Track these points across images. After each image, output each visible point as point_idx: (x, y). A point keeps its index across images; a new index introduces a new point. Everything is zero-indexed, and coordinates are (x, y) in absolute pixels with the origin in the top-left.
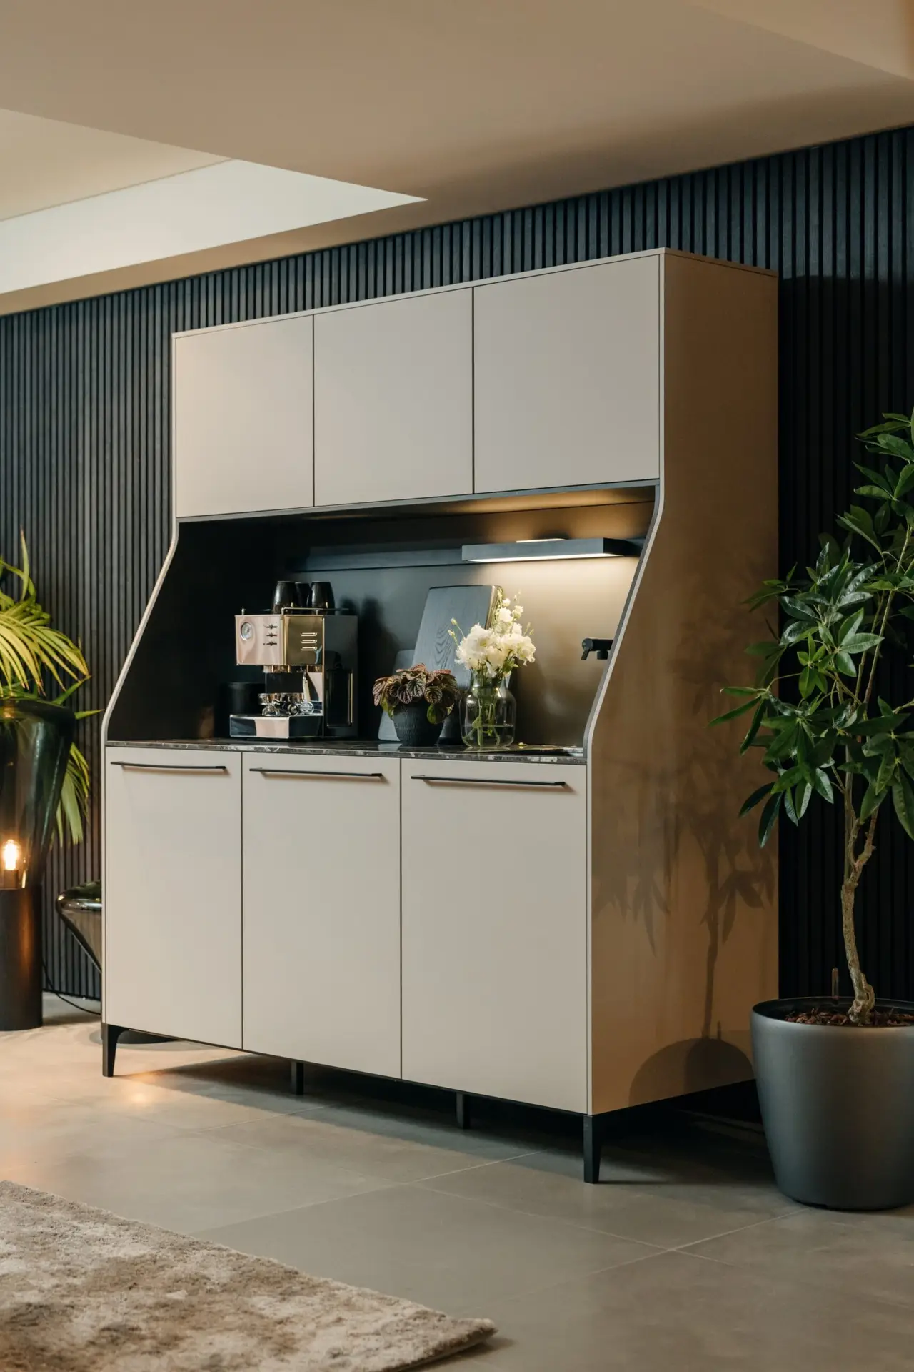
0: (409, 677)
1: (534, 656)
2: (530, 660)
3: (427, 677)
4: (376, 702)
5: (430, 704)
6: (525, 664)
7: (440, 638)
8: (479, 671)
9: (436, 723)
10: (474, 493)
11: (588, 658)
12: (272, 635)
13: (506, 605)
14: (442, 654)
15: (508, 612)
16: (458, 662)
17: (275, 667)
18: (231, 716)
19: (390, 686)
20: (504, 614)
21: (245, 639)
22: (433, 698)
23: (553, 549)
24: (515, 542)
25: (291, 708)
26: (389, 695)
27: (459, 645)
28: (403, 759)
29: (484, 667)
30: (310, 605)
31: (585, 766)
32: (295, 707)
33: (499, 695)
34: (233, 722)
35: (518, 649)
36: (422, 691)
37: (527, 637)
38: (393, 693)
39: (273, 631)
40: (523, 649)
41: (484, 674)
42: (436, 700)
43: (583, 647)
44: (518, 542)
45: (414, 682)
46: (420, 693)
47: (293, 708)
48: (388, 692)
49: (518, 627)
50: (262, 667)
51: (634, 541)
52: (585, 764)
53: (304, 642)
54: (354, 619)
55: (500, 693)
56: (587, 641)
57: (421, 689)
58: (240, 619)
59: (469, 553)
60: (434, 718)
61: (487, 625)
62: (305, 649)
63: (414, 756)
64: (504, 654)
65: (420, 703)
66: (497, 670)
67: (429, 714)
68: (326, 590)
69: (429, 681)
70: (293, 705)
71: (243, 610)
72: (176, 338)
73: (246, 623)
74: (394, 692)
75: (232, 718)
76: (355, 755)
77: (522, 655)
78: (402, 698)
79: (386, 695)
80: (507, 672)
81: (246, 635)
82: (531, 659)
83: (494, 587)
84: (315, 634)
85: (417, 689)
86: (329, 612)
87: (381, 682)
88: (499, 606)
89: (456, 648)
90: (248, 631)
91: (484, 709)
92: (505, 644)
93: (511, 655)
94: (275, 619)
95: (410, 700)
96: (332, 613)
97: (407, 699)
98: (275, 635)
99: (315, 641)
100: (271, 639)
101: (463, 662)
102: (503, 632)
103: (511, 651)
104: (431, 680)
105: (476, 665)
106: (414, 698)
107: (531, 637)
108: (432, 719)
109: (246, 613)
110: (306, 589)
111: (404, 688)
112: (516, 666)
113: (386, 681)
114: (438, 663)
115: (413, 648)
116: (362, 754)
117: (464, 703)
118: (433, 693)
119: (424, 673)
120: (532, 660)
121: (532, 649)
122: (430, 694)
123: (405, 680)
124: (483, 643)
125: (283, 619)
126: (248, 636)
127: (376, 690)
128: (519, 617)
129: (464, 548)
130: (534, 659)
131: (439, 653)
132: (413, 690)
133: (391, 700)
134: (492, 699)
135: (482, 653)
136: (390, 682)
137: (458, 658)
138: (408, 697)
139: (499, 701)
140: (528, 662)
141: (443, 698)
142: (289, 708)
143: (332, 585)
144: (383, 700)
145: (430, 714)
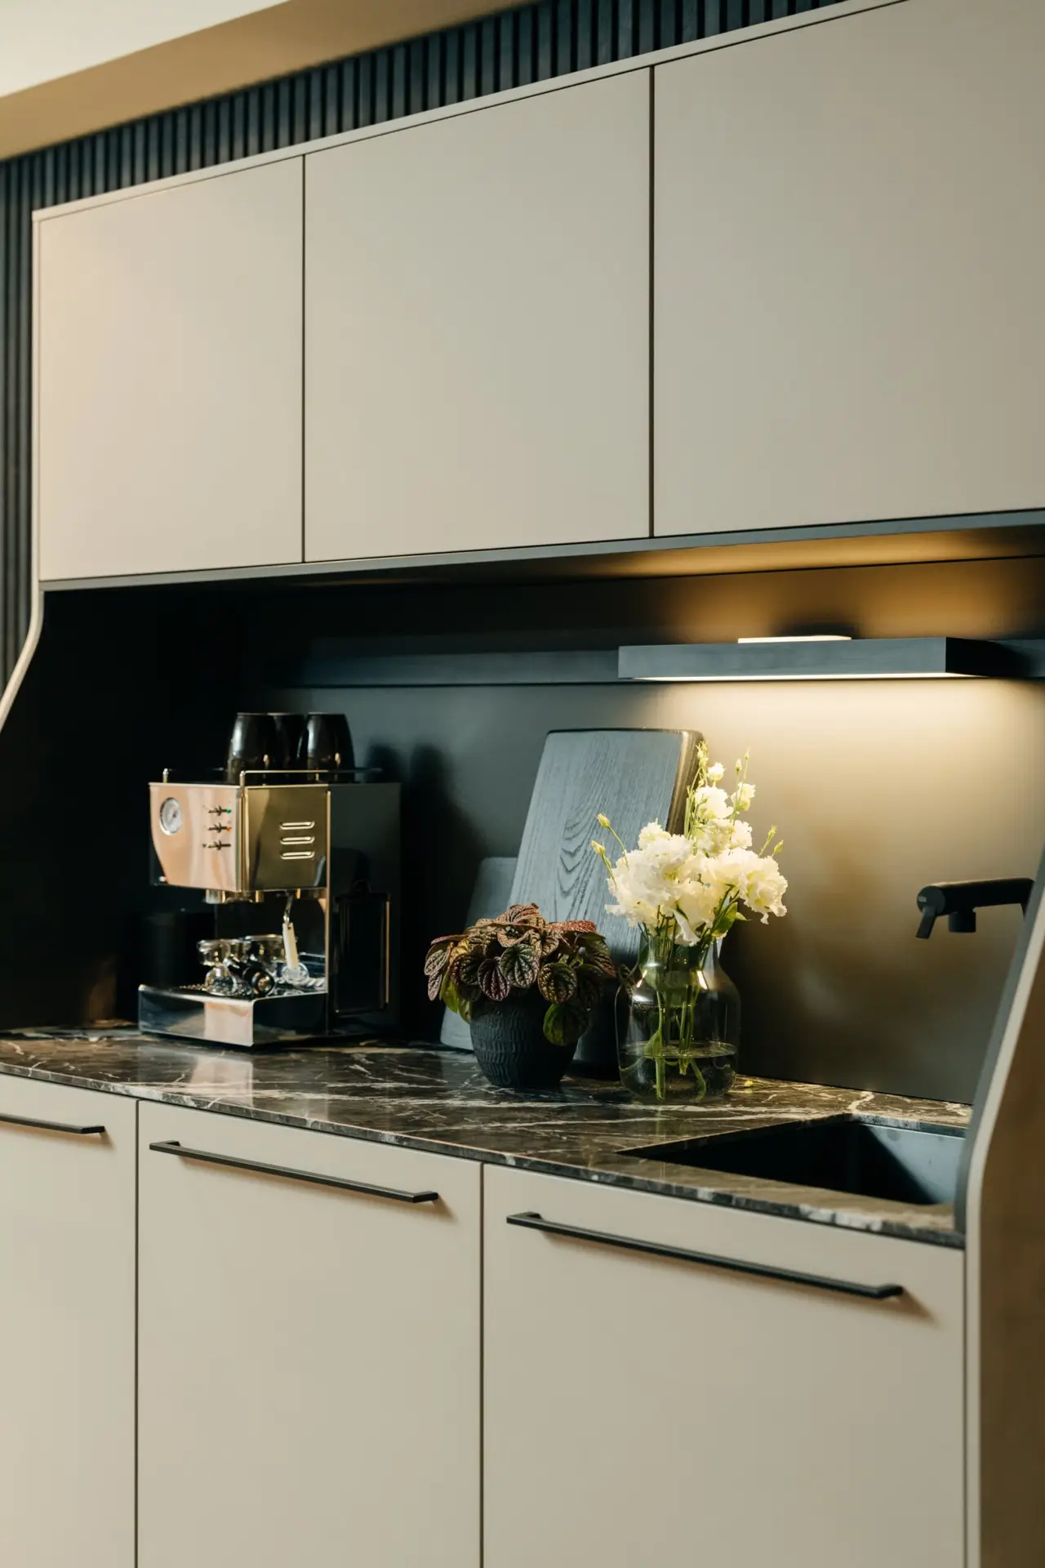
0: (507, 942)
1: (784, 901)
2: (776, 912)
3: (544, 939)
4: (432, 993)
5: (548, 1004)
6: (764, 920)
7: (569, 839)
8: (658, 930)
9: (562, 1044)
10: (652, 537)
11: (932, 933)
12: (220, 829)
13: (716, 779)
14: (574, 875)
15: (722, 795)
16: (614, 909)
17: (228, 894)
18: (142, 988)
19: (461, 959)
20: (709, 799)
21: (168, 833)
22: (557, 990)
23: (824, 660)
24: (736, 642)
25: (259, 979)
26: (459, 980)
27: (614, 866)
28: (486, 1166)
29: (672, 922)
30: (302, 763)
31: (958, 1254)
32: (268, 978)
33: (703, 984)
34: (144, 1000)
35: (750, 887)
36: (533, 973)
37: (769, 860)
38: (469, 974)
39: (225, 819)
40: (762, 886)
41: (671, 936)
42: (563, 993)
43: (921, 905)
44: (741, 641)
45: (515, 953)
46: (529, 977)
47: (262, 980)
48: (458, 972)
49: (743, 831)
50: (201, 893)
51: (1015, 644)
52: (962, 1246)
53: (288, 841)
54: (393, 790)
55: (704, 979)
56: (928, 892)
57: (531, 967)
58: (158, 791)
59: (632, 662)
60: (559, 1034)
61: (677, 824)
62: (288, 856)
63: (513, 1163)
64: (714, 894)
65: (528, 1000)
66: (700, 929)
67: (548, 1024)
68: (335, 730)
69: (548, 951)
70: (264, 974)
71: (165, 772)
72: (40, 221)
73: (169, 799)
74: (471, 974)
75: (143, 993)
76: (376, 1139)
77: (757, 901)
78: (488, 987)
79: (454, 980)
80: (722, 932)
81: (169, 823)
82: (777, 908)
83: (685, 735)
84: (310, 825)
85: (520, 968)
86: (342, 775)
87: (443, 946)
88: (701, 782)
89: (605, 873)
90: (174, 816)
91: (670, 1012)
92: (717, 873)
93: (732, 894)
94: (228, 794)
95: (505, 991)
96: (348, 778)
97: (498, 990)
98: (225, 828)
99: (309, 840)
100: (220, 837)
101: (623, 911)
102: (716, 850)
103: (732, 886)
104: (553, 947)
105: (653, 920)
106: (515, 990)
107: (775, 859)
108: (552, 1032)
109: (171, 779)
110: (297, 727)
111: (493, 965)
112: (739, 916)
113: (456, 944)
114: (566, 894)
115: (514, 853)
116: (393, 1140)
117: (626, 999)
118: (557, 978)
119: (536, 931)
120: (780, 910)
121: (782, 885)
122: (549, 981)
123: (495, 948)
124: (669, 872)
125: (241, 795)
126: (174, 827)
127: (432, 969)
128: (747, 808)
129: (624, 652)
130: (785, 909)
131: (569, 872)
132: (512, 970)
133: (465, 990)
134: (691, 992)
135: (667, 896)
136: (462, 951)
137: (614, 901)
138: (502, 987)
139: (703, 995)
140: (771, 914)
141: (578, 990)
142: (254, 980)
143: (349, 719)
144: (447, 985)
145: (550, 1025)
